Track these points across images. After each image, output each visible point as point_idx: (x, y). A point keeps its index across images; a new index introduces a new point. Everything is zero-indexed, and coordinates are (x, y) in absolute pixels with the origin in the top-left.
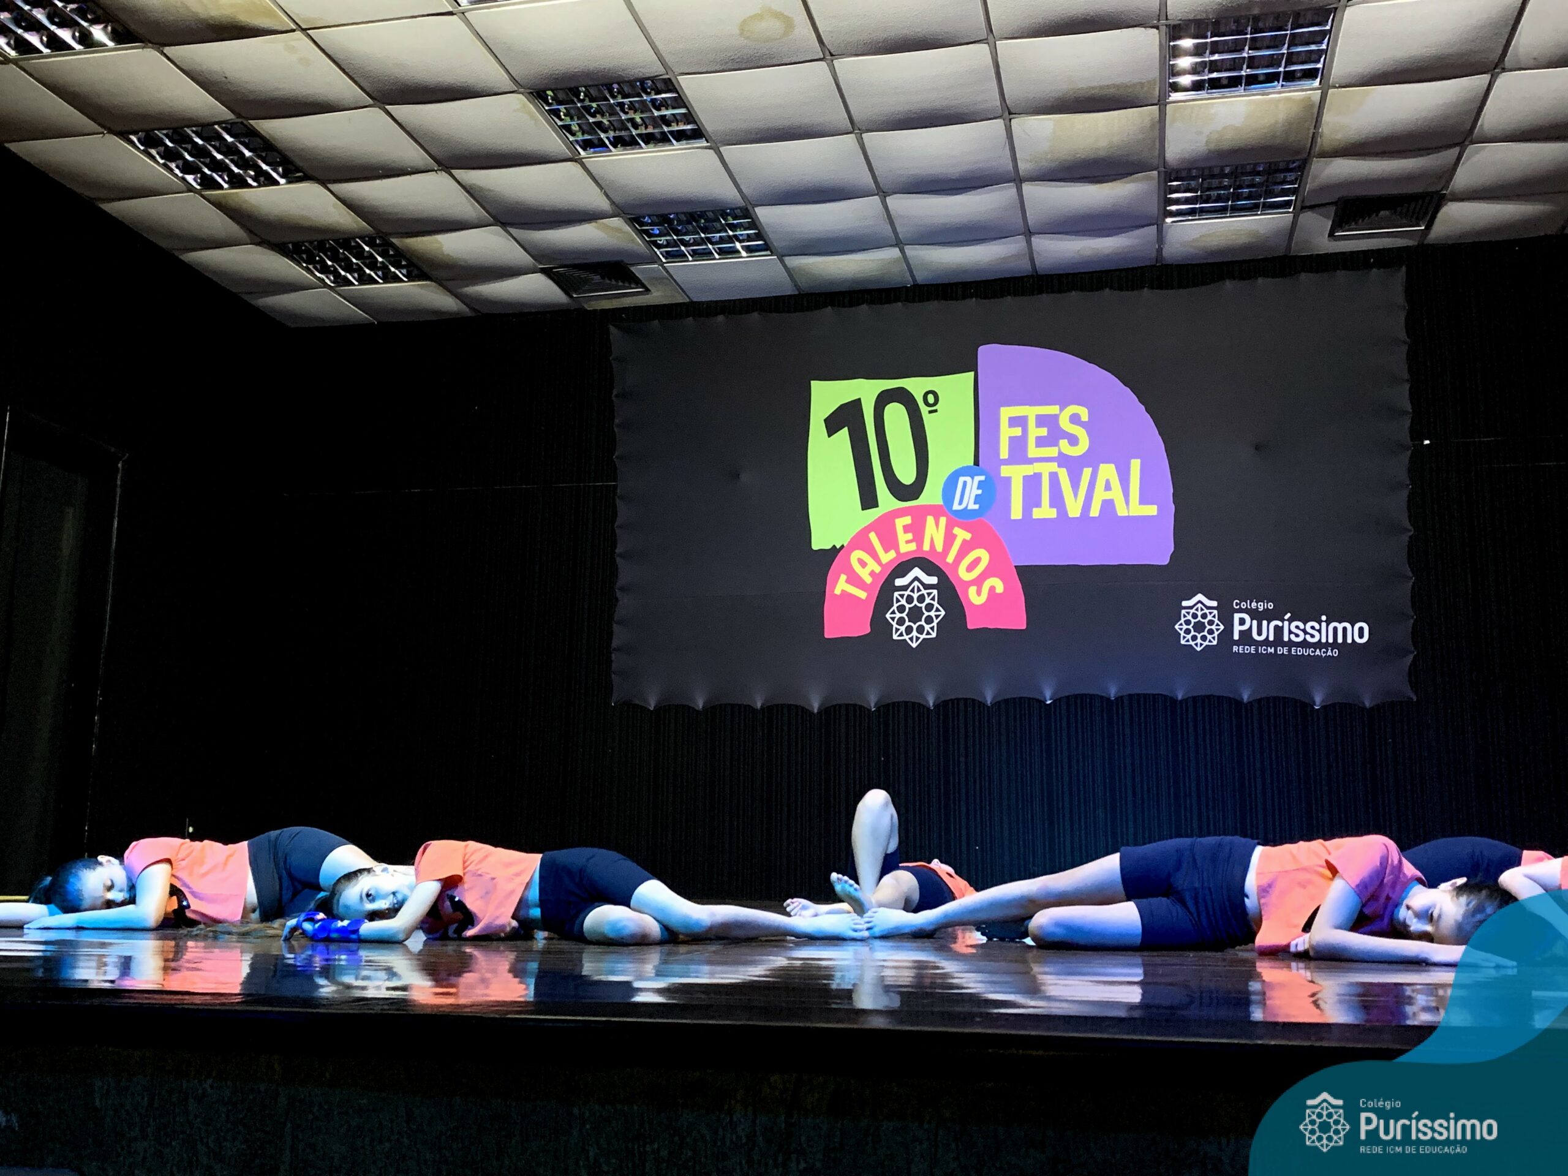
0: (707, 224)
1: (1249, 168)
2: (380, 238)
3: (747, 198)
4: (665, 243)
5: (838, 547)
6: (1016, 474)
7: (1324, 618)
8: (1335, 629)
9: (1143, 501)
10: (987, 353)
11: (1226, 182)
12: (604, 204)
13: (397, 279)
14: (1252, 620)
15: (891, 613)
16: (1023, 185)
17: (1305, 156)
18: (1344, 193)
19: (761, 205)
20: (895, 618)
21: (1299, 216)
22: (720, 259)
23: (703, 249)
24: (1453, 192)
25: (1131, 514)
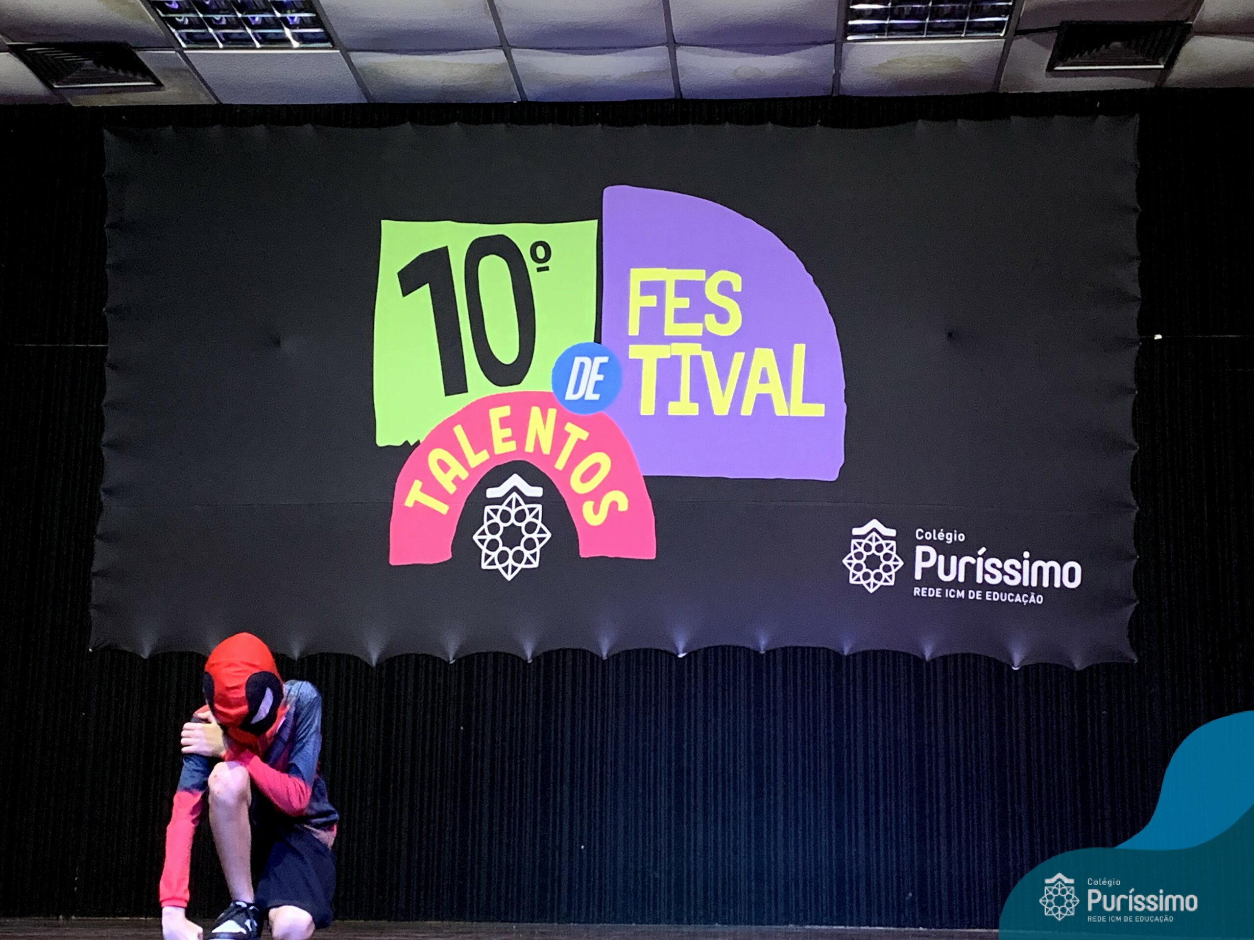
4: (186, 22)
8: (1040, 570)
14: (938, 555)
15: (481, 534)
18: (1068, 17)
20: (485, 540)
21: (1011, 44)
22: (261, 48)
23: (240, 34)
24: (1200, 22)
25: (792, 414)
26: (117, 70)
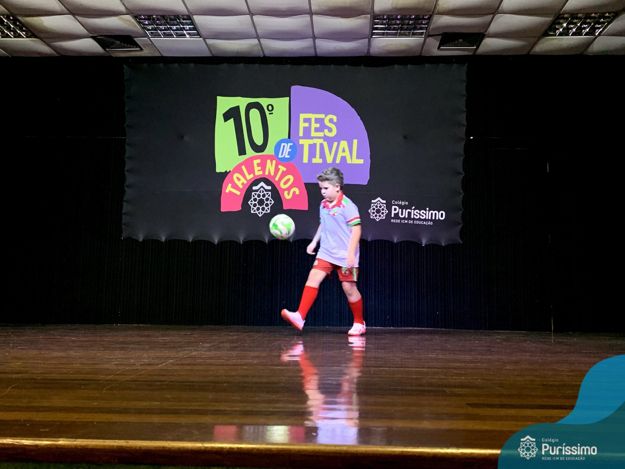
0: (171, 21)
1: (408, 17)
2: (13, 16)
3: (190, 11)
4: (151, 28)
5: (228, 171)
6: (306, 143)
7: (428, 209)
8: (432, 214)
9: (358, 157)
10: (295, 89)
11: (398, 22)
12: (122, 9)
13: (20, 36)
14: (399, 209)
15: (251, 202)
16: (313, 16)
17: (431, 13)
18: (446, 31)
19: (196, 15)
20: (252, 203)
21: (426, 39)
22: (176, 38)
23: (169, 32)
24: (489, 33)
25: (353, 162)
26: (128, 45)
